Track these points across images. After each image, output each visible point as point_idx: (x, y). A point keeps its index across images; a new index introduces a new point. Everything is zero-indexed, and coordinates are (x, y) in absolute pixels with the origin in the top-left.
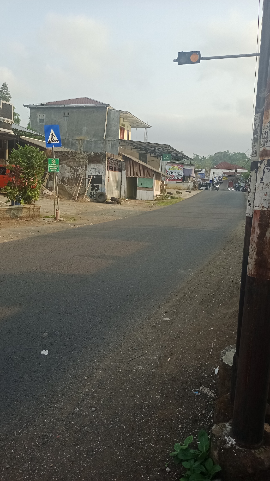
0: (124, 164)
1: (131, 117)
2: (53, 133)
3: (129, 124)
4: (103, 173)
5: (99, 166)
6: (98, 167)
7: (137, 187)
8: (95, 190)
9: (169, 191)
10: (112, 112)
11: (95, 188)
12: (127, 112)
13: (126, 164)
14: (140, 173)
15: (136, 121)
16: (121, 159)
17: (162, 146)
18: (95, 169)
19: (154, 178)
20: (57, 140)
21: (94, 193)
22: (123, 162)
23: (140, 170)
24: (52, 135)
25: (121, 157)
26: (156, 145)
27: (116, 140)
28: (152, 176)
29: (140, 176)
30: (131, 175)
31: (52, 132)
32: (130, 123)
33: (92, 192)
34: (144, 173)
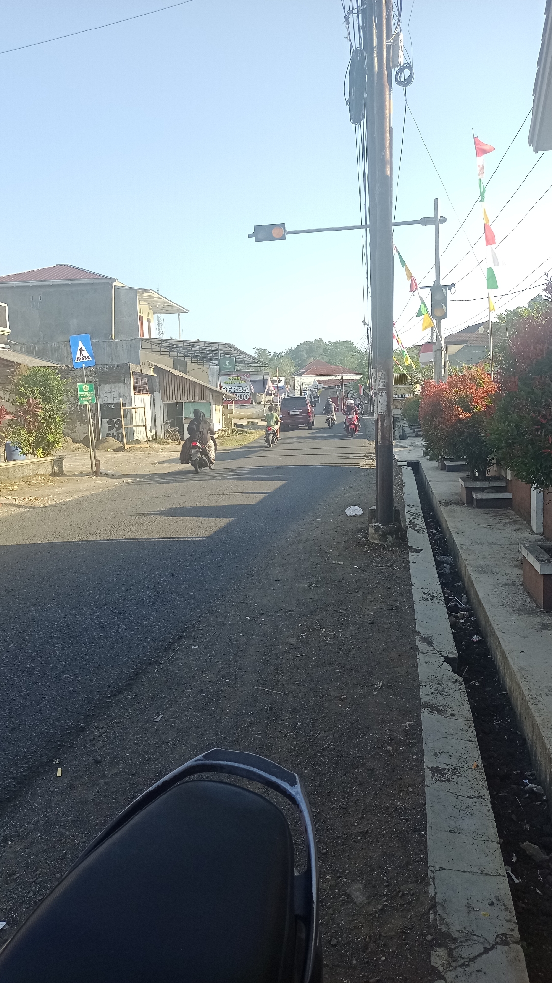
0: (157, 380)
1: (155, 298)
2: (82, 347)
3: (149, 309)
4: (127, 400)
5: (119, 388)
6: (117, 389)
7: (184, 418)
8: (115, 429)
9: (238, 422)
10: (123, 292)
11: (116, 425)
12: (149, 291)
13: (160, 381)
14: (186, 394)
15: (164, 303)
16: (151, 372)
17: (217, 345)
18: (112, 393)
19: (212, 401)
20: (88, 356)
21: (113, 433)
22: (155, 378)
23: (186, 389)
24: (81, 350)
25: (152, 369)
26: (206, 345)
27: (135, 339)
28: (209, 398)
29: (186, 399)
30: (171, 399)
31: (81, 344)
32: (150, 307)
33: (109, 432)
34: (193, 395)
